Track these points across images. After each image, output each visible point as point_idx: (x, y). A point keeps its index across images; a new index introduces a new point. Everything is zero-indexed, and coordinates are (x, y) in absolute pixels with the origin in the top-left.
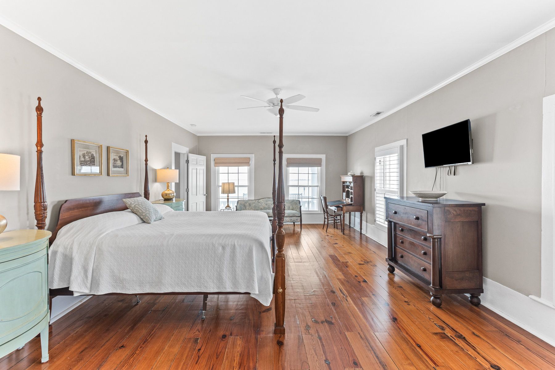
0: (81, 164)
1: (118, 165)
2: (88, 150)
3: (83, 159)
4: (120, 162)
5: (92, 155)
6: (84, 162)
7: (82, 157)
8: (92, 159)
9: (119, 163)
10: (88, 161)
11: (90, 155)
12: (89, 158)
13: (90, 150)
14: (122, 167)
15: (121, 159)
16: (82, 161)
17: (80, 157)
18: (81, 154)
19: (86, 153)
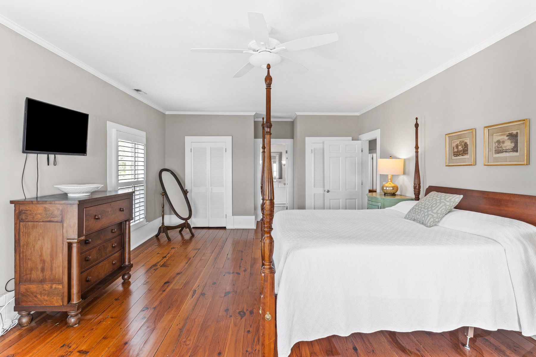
0: (454, 155)
1: (507, 148)
2: (460, 140)
3: (456, 150)
4: (510, 143)
5: (466, 143)
6: (457, 153)
7: (455, 148)
8: (465, 148)
9: (509, 145)
10: (461, 151)
11: (463, 144)
12: (462, 147)
13: (463, 139)
14: (515, 149)
15: (513, 137)
16: (455, 152)
17: (453, 148)
18: (454, 146)
19: (459, 143)
